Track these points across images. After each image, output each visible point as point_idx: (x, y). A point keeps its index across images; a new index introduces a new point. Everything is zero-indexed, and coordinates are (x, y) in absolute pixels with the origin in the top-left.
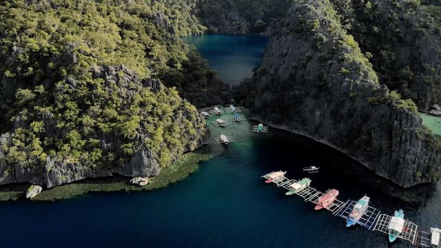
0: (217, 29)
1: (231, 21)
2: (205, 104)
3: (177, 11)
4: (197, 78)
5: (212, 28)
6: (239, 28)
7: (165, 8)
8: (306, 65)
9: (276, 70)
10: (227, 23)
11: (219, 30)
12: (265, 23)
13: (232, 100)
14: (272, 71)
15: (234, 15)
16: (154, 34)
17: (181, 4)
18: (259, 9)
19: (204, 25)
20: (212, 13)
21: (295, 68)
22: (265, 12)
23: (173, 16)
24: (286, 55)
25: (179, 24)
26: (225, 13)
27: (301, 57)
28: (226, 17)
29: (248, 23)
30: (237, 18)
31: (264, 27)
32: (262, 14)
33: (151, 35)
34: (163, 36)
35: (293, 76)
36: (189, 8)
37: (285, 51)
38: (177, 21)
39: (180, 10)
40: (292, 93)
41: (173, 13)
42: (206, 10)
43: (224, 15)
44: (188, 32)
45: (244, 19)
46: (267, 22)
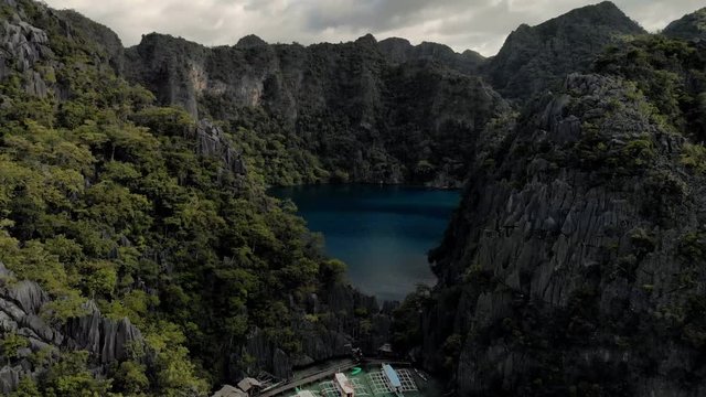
0: (347, 175)
1: (373, 161)
2: (308, 360)
3: (278, 144)
4: (292, 283)
5: (339, 173)
6: (387, 175)
7: (257, 138)
8: (634, 269)
9: (526, 278)
10: (366, 165)
11: (352, 177)
12: (433, 167)
13: (386, 348)
14: (513, 280)
15: (380, 152)
16: (190, 172)
17: (286, 133)
18: (422, 144)
19: (325, 168)
20: (339, 148)
21: (594, 273)
22: (432, 148)
23: (269, 152)
24: (556, 232)
25: (280, 165)
26: (362, 149)
27: (610, 243)
28: (364, 155)
29: (403, 166)
30: (383, 157)
31: (431, 171)
32: (428, 150)
33: (183, 175)
34: (214, 178)
35: (586, 301)
36: (299, 139)
37: (551, 220)
38: (277, 160)
39: (283, 142)
40: (587, 356)
41: (270, 146)
42: (328, 143)
43: (360, 153)
44: (295, 180)
45: (396, 160)
46: (437, 164)
